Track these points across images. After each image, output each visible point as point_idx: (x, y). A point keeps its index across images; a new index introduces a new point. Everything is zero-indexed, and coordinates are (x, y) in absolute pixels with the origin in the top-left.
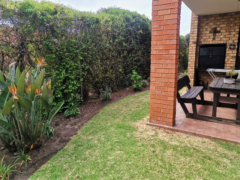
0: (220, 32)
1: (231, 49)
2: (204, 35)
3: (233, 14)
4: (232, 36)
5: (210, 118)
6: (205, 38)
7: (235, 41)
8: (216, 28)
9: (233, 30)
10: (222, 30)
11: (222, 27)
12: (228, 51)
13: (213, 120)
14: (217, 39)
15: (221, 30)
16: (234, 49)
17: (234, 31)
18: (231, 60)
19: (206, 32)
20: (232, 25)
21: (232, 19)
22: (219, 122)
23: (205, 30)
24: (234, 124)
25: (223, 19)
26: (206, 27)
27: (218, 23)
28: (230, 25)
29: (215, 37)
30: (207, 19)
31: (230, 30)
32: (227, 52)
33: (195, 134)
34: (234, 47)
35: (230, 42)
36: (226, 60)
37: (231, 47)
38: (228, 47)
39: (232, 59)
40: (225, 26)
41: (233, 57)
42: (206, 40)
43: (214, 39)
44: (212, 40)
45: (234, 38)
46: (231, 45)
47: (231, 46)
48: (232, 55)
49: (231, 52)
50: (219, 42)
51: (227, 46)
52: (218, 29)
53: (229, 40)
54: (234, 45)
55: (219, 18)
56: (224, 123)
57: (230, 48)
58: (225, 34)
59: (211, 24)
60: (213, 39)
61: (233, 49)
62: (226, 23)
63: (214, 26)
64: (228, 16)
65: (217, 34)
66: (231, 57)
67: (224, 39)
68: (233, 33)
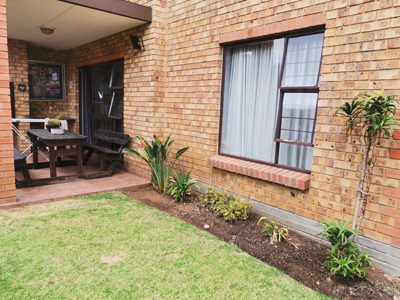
1: (21, 91)
4: (19, 72)
5: (49, 180)
7: (24, 80)
9: (19, 65)
12: (17, 93)
13: (54, 182)
16: (24, 91)
17: (21, 66)
20: (17, 57)
22: (61, 182)
24: (78, 179)
31: (16, 64)
32: (16, 95)
33: (52, 200)
34: (25, 89)
35: (18, 80)
37: (21, 88)
38: (16, 87)
39: (24, 105)
41: (25, 102)
45: (22, 76)
46: (20, 85)
48: (23, 99)
49: (21, 95)
53: (16, 77)
54: (24, 86)
56: (68, 182)
57: (20, 90)
66: (23, 102)
68: (21, 69)
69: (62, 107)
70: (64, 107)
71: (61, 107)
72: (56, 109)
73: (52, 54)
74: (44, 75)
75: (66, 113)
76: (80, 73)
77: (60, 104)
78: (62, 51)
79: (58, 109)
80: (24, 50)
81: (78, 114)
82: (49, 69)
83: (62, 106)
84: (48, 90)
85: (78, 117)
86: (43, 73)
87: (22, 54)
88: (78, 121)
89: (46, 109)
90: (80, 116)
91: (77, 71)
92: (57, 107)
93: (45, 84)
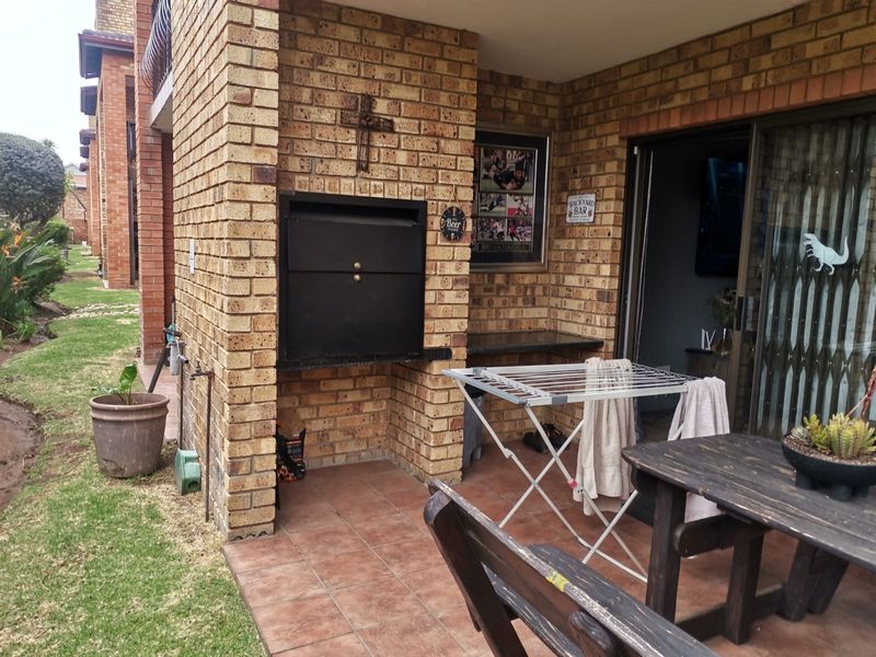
0: (390, 128)
1: (449, 239)
2: (305, 133)
3: (445, 37)
4: (447, 162)
6: (312, 150)
7: (462, 194)
8: (369, 100)
9: (449, 131)
10: (399, 116)
11: (396, 101)
12: (436, 245)
14: (378, 171)
15: (396, 120)
16: (459, 235)
17: (456, 136)
18: (450, 297)
19: (315, 114)
20: (444, 99)
21: (441, 67)
23: (306, 95)
25: (402, 51)
26: (315, 79)
27: (380, 73)
28: (438, 98)
29: (368, 154)
30: (316, 24)
31: (438, 129)
32: (432, 253)
34: (461, 227)
35: (441, 193)
36: (429, 297)
37: (450, 224)
38: (435, 223)
39: (453, 294)
40: (414, 95)
41: (456, 280)
42: (320, 168)
43: (366, 169)
44: (352, 172)
45: (455, 178)
46: (448, 214)
47: (449, 221)
48: (450, 269)
49: (447, 252)
50: (391, 192)
51: (430, 219)
52: (381, 107)
53: (437, 183)
54: (460, 216)
55: (381, 40)
57: (446, 233)
58: (418, 146)
59: (341, 66)
60: (359, 168)
61: (455, 239)
62: (416, 78)
63: (359, 87)
64: (423, 39)
65: (378, 140)
66: (450, 279)
67: (414, 174)
68: (452, 147)
69: (533, 292)
70: (539, 291)
71: (529, 293)
72: (515, 301)
73: (519, 95)
74: (492, 174)
75: (544, 312)
77: (528, 279)
78: (548, 83)
79: (520, 300)
80: (467, 72)
81: (613, 320)
82: (508, 152)
83: (533, 286)
85: (612, 333)
86: (488, 168)
87: (463, 86)
88: (611, 344)
89: (485, 301)
90: (619, 328)
91: (622, 153)
92: (518, 290)
93: (492, 207)
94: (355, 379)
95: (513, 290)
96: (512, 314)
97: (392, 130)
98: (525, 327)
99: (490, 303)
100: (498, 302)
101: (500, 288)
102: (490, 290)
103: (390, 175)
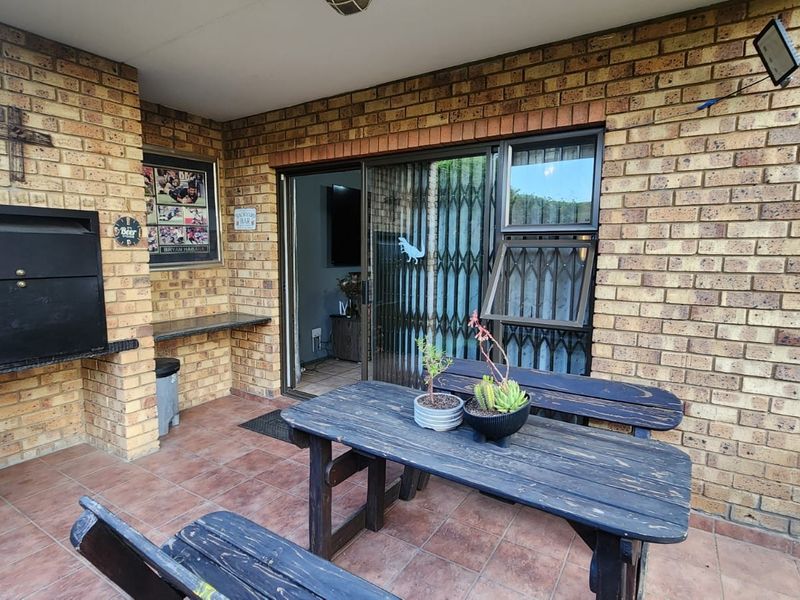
0: (48, 143)
1: (125, 244)
3: (102, 66)
4: (116, 177)
7: (134, 206)
8: (18, 114)
9: (116, 150)
10: (57, 132)
11: (53, 117)
12: (112, 249)
14: (37, 182)
15: (53, 135)
16: (135, 241)
17: (124, 156)
18: (131, 294)
20: (107, 121)
21: (101, 92)
25: (54, 71)
27: (29, 88)
28: (100, 120)
29: (23, 165)
31: (104, 147)
32: (108, 257)
34: (136, 234)
35: (113, 204)
36: (109, 297)
37: (125, 232)
38: (108, 230)
39: (135, 292)
40: (74, 114)
41: (137, 279)
43: (22, 180)
44: (5, 182)
45: (126, 192)
46: (121, 223)
47: (123, 229)
48: (130, 270)
49: (125, 256)
50: (56, 202)
51: (102, 227)
52: (35, 122)
53: (107, 195)
54: (134, 225)
55: (27, 57)
57: (122, 240)
58: (83, 162)
60: (13, 178)
61: (132, 244)
62: (74, 99)
63: (4, 99)
64: (77, 63)
65: (32, 151)
66: (131, 280)
67: (81, 187)
68: (120, 165)
69: (214, 284)
70: (219, 283)
71: (210, 285)
72: (199, 291)
73: (186, 127)
74: (167, 190)
75: (224, 299)
76: (279, 183)
77: (208, 274)
78: (211, 121)
79: (203, 291)
80: (129, 100)
81: (276, 302)
82: (181, 173)
83: (213, 280)
84: (179, 235)
85: (276, 312)
86: (163, 186)
87: (126, 112)
88: (276, 321)
89: (172, 294)
90: (282, 308)
91: (272, 179)
92: (201, 283)
93: (170, 217)
94: (39, 377)
95: (196, 284)
96: (198, 303)
97: (50, 145)
98: (209, 312)
99: (177, 295)
100: (184, 294)
101: (184, 283)
102: (176, 285)
103: (52, 187)
